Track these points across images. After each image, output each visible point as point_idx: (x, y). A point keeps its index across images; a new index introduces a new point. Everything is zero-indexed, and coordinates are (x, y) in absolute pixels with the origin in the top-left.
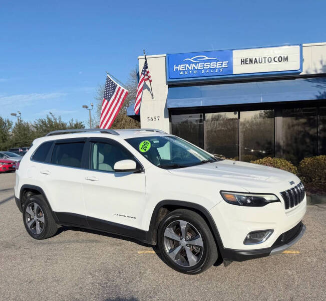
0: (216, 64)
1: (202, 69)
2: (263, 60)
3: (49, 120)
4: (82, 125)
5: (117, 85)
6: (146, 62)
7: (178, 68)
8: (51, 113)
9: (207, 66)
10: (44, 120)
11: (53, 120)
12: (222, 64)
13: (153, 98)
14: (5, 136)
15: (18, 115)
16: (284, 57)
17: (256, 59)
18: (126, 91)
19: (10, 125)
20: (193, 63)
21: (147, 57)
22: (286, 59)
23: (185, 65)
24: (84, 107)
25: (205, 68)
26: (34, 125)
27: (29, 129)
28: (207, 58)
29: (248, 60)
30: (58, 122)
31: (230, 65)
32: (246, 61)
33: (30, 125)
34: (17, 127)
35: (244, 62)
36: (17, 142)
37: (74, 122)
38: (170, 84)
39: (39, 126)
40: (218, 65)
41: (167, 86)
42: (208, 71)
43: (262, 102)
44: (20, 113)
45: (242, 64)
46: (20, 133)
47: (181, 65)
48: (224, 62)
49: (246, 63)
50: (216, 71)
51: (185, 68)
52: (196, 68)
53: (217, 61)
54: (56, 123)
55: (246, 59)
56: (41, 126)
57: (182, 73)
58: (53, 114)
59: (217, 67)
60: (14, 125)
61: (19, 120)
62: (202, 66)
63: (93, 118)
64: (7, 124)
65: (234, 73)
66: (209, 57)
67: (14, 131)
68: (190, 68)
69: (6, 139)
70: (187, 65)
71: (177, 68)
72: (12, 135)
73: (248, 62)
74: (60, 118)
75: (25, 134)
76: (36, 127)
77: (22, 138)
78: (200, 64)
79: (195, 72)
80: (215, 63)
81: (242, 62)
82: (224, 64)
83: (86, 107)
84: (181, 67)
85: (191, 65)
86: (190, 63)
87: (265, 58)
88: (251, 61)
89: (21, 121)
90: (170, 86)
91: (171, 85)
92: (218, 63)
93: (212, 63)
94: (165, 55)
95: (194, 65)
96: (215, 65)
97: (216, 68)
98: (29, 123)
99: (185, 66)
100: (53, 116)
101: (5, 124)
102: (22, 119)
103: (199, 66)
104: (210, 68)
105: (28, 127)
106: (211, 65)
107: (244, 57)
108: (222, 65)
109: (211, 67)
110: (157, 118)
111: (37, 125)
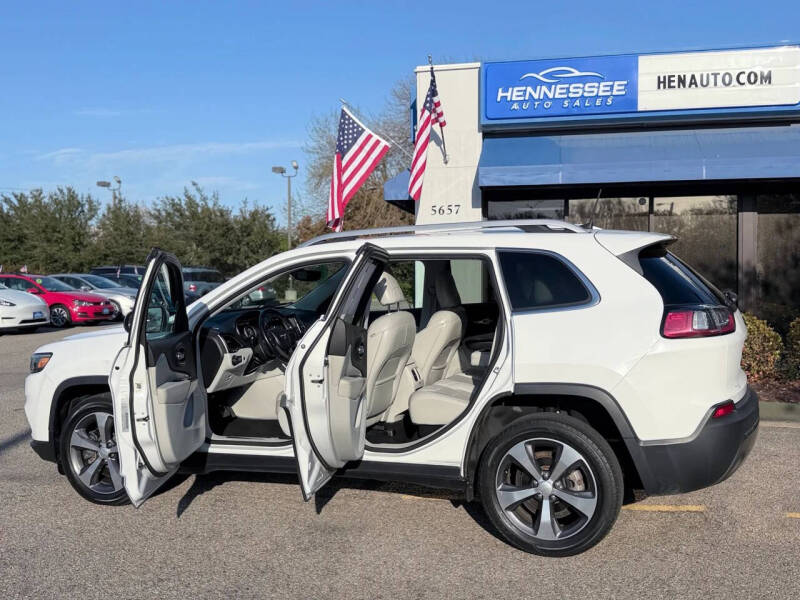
0: (599, 87)
1: (564, 99)
2: (712, 78)
3: (191, 202)
4: (268, 216)
5: (363, 130)
6: (433, 82)
7: (509, 94)
8: (194, 184)
9: (576, 90)
10: (176, 201)
11: (198, 200)
12: (612, 86)
13: (446, 163)
14: (79, 235)
15: (114, 185)
16: (762, 73)
17: (693, 77)
18: (384, 143)
19: (93, 210)
20: (542, 83)
21: (436, 67)
22: (768, 79)
23: (524, 88)
24: (275, 169)
25: (571, 95)
26: (153, 212)
27: (138, 221)
28: (577, 73)
29: (676, 79)
30: (210, 205)
31: (632, 88)
32: (670, 81)
33: (142, 210)
34: (111, 216)
35: (665, 82)
36: (109, 252)
37: (251, 208)
38: (489, 130)
39: (164, 213)
40: (602, 88)
41: (481, 134)
42: (577, 103)
43: (704, 178)
44: (119, 182)
45: (659, 87)
46: (116, 230)
47: (516, 89)
48: (617, 83)
49: (670, 87)
50: (598, 103)
51: (525, 95)
52: (551, 96)
53: (600, 80)
54: (206, 209)
55: (670, 77)
56: (169, 214)
57: (515, 106)
58: (200, 186)
59: (601, 94)
60: (102, 211)
61: (115, 198)
62: (564, 91)
63: (296, 198)
64: (87, 207)
65: (640, 108)
66: (580, 71)
67: (103, 226)
68: (536, 96)
69: (81, 243)
70: (529, 89)
71: (504, 94)
72: (96, 234)
73: (676, 84)
74: (216, 197)
75: (129, 233)
76: (156, 218)
77: (122, 241)
78: (559, 86)
79: (548, 104)
80: (596, 85)
81: (659, 82)
82: (616, 87)
83: (282, 171)
84: (515, 93)
85: (538, 88)
86: (535, 83)
87: (715, 75)
88: (682, 81)
89: (120, 201)
90: (486, 135)
91: (488, 133)
92: (602, 84)
93: (587, 85)
94: (478, 64)
95: (544, 88)
96: (595, 90)
97: (597, 96)
98: (140, 205)
99: (525, 91)
100: (198, 190)
101: (82, 206)
102: (123, 197)
103: (558, 91)
104: (583, 96)
105: (138, 217)
106: (587, 89)
107: (665, 72)
108: (612, 89)
109: (586, 94)
110: (454, 209)
111: (159, 211)
